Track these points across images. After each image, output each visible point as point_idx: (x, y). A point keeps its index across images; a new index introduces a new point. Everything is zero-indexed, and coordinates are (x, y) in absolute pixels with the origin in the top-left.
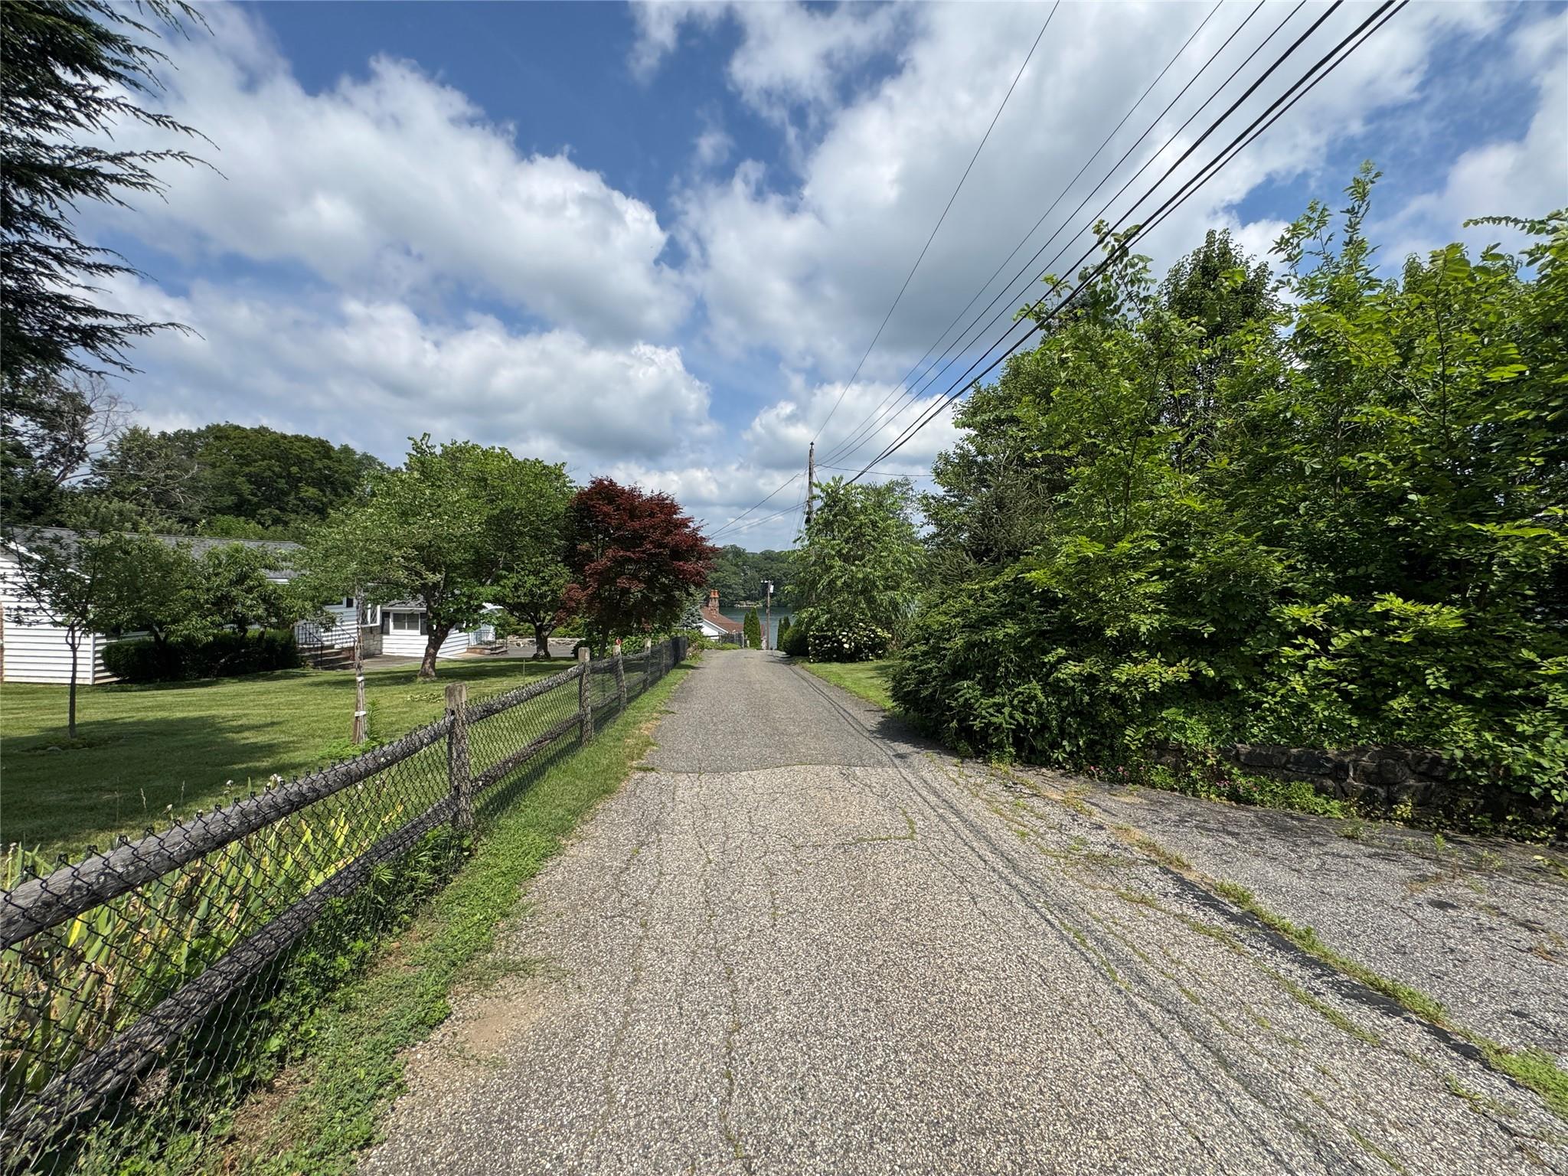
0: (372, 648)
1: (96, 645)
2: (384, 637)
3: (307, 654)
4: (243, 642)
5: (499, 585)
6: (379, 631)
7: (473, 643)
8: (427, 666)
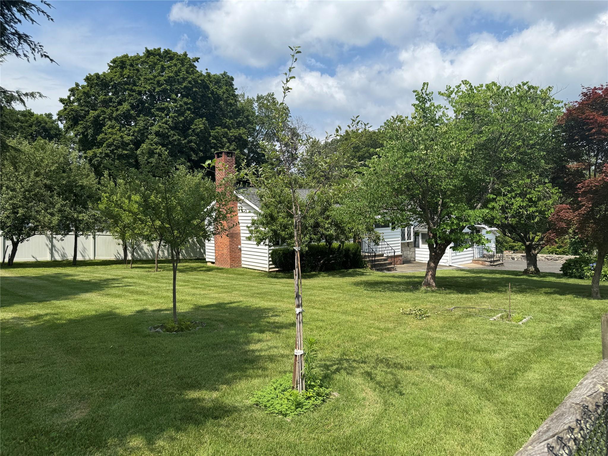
0: (409, 256)
1: (269, 250)
2: (417, 249)
3: (368, 259)
4: (332, 251)
5: (487, 207)
6: (413, 245)
7: (477, 256)
8: (429, 277)
